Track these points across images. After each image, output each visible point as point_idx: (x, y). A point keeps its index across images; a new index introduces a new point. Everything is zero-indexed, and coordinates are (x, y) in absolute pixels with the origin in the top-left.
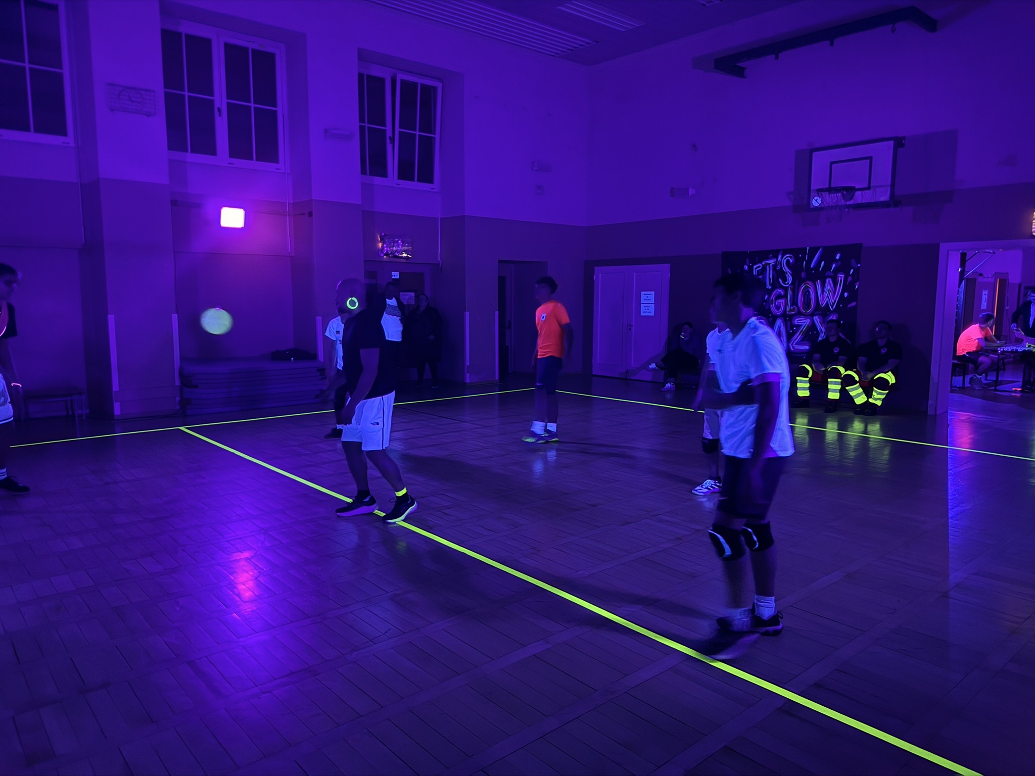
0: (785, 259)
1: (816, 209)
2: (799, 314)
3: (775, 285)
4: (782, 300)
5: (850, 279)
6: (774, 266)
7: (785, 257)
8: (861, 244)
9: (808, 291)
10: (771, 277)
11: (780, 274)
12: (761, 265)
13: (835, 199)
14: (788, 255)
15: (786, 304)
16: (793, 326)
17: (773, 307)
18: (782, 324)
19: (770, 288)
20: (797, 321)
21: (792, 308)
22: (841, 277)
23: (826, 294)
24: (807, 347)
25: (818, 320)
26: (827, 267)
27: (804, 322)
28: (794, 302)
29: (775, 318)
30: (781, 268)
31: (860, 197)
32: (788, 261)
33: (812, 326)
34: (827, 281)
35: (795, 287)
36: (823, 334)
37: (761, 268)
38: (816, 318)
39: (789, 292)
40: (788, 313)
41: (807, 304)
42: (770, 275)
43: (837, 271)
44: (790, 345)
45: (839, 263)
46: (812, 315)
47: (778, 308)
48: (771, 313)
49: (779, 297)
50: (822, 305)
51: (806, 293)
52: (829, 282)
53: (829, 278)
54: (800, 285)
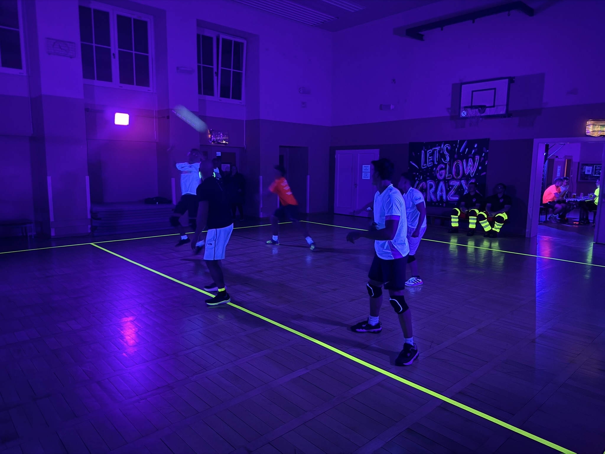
0: (445, 147)
1: (463, 118)
2: (453, 179)
3: (439, 162)
4: (444, 171)
5: (482, 159)
6: (439, 151)
7: (445, 146)
8: (489, 139)
9: (459, 166)
10: (437, 157)
11: (442, 156)
12: (431, 150)
13: (474, 112)
14: (447, 145)
15: (446, 173)
16: (449, 186)
17: (438, 175)
18: (443, 185)
19: (436, 163)
20: (451, 183)
21: (449, 175)
22: (477, 158)
23: (469, 168)
24: (457, 198)
25: (464, 182)
26: (469, 152)
27: (456, 184)
28: (450, 172)
29: (439, 181)
30: (443, 152)
31: (488, 112)
32: (447, 148)
33: (461, 186)
34: (470, 160)
35: (451, 163)
36: (467, 190)
37: (431, 152)
38: (462, 181)
39: (448, 166)
40: (446, 178)
41: (458, 173)
42: (437, 156)
43: (475, 154)
44: (448, 197)
45: (476, 149)
46: (460, 179)
47: (441, 175)
48: (437, 178)
49: (442, 169)
50: (466, 174)
51: (457, 166)
52: (470, 161)
53: (471, 158)
54: (454, 162)
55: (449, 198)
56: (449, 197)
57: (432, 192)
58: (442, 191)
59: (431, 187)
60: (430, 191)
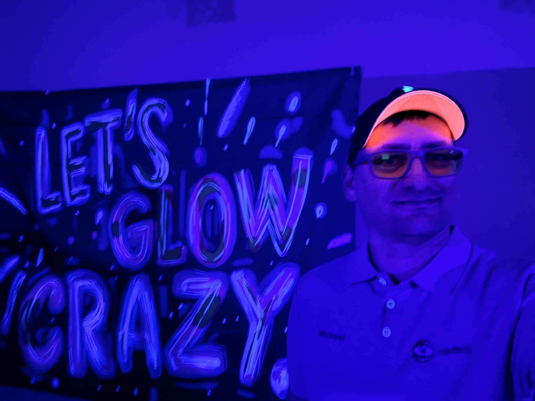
2: (192, 264)
3: (122, 183)
6: (118, 131)
7: (146, 105)
8: (358, 69)
9: (216, 202)
10: (110, 162)
11: (134, 153)
12: (80, 127)
14: (153, 102)
15: (155, 237)
18: (146, 294)
19: (108, 190)
21: (172, 247)
22: (303, 160)
25: (244, 282)
27: (206, 290)
28: (177, 232)
29: (126, 276)
32: (154, 120)
33: (230, 302)
34: (266, 173)
35: (178, 189)
37: (80, 135)
40: (160, 262)
41: (211, 238)
43: (291, 144)
44: (170, 354)
45: (298, 122)
50: (256, 239)
52: (270, 175)
53: (271, 164)
55: (177, 361)
56: (175, 353)
57: (93, 331)
59: (88, 304)
60: (85, 324)
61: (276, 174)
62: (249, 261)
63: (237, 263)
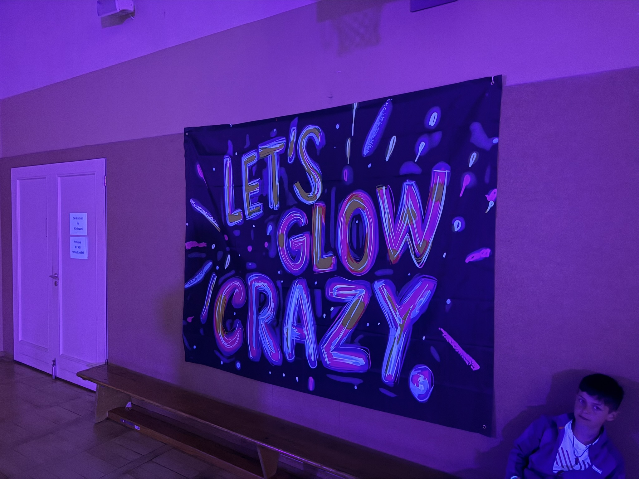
0: (304, 139)
2: (341, 272)
3: (287, 201)
4: (302, 239)
5: (467, 180)
6: (283, 156)
9: (361, 216)
10: (277, 183)
11: (295, 174)
12: (255, 154)
14: (311, 128)
15: (311, 247)
16: (327, 303)
17: (283, 254)
18: (305, 295)
19: (276, 207)
20: (336, 291)
21: (324, 257)
22: (441, 176)
23: (404, 224)
24: (361, 361)
25: (386, 292)
26: (405, 150)
27: (354, 296)
28: (329, 243)
29: (289, 279)
30: (297, 159)
32: (310, 142)
33: (373, 309)
34: (406, 188)
35: (330, 204)
37: (255, 161)
38: (379, 285)
39: (317, 216)
40: (316, 269)
41: (357, 248)
42: (274, 175)
43: (430, 160)
44: (324, 350)
45: (438, 135)
46: (371, 278)
47: (294, 256)
48: (281, 267)
49: (295, 229)
50: (394, 251)
51: (355, 218)
52: (410, 190)
53: (412, 180)
54: (341, 197)
55: (330, 355)
56: (328, 349)
57: (266, 324)
58: (299, 322)
59: (262, 302)
60: (260, 318)
61: (415, 189)
62: (389, 272)
63: (378, 273)
